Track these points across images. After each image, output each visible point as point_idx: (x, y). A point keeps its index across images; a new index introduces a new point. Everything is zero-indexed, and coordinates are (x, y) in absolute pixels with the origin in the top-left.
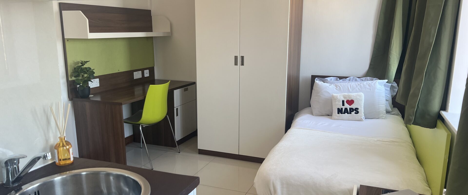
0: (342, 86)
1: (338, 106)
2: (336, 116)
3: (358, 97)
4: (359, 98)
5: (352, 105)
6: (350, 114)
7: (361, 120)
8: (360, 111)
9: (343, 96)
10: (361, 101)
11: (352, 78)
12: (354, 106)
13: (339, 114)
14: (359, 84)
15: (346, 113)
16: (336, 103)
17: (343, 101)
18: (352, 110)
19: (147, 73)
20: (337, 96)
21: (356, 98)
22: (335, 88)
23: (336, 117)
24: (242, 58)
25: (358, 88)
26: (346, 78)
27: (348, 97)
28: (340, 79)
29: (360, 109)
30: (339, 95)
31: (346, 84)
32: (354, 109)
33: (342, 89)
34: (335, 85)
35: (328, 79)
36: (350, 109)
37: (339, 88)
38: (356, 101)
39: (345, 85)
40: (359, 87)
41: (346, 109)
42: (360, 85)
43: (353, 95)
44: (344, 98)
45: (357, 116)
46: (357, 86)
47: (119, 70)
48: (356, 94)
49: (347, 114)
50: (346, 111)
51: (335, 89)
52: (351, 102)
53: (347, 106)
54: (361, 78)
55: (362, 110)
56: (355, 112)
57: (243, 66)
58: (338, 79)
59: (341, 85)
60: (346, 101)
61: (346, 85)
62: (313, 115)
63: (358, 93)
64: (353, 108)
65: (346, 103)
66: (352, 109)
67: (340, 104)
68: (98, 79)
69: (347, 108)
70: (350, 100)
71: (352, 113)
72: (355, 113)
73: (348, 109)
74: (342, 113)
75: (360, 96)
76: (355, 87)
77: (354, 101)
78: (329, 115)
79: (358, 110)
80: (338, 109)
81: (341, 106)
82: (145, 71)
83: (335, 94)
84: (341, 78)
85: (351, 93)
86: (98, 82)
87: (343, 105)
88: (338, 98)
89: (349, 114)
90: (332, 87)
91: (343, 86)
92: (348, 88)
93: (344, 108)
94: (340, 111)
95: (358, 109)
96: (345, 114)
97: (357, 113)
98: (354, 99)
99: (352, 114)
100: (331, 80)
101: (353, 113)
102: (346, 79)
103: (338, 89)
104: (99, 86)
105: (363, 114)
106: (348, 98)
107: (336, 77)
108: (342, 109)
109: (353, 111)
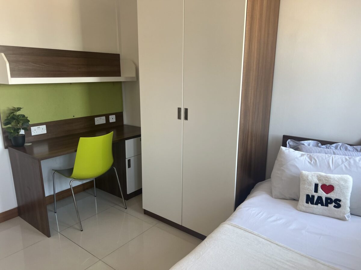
0: (319, 160)
1: (307, 191)
2: (303, 205)
3: (342, 183)
4: (344, 184)
5: (331, 193)
6: (326, 206)
7: (343, 219)
8: (343, 204)
9: (317, 176)
10: (347, 188)
11: (340, 146)
12: (333, 196)
13: (308, 203)
14: (346, 159)
15: (319, 205)
16: (305, 186)
17: (316, 186)
18: (329, 201)
19: (112, 119)
20: (307, 176)
21: (338, 183)
22: (309, 162)
23: (303, 208)
24: (186, 110)
25: (345, 166)
26: (331, 143)
27: (326, 180)
28: (322, 145)
29: (344, 201)
30: (311, 175)
31: (326, 157)
32: (333, 200)
33: (318, 164)
34: (309, 156)
35: (305, 143)
36: (327, 199)
37: (314, 161)
38: (337, 188)
39: (324, 158)
40: (346, 164)
41: (320, 198)
42: (350, 162)
43: (334, 178)
44: (318, 181)
45: (338, 211)
46: (343, 162)
47: (74, 116)
48: (339, 176)
49: (322, 205)
50: (319, 201)
51: (307, 162)
52: (328, 188)
53: (321, 193)
54: (354, 146)
55: (346, 203)
56: (334, 204)
57: (186, 121)
58: (319, 145)
59: (317, 157)
60: (321, 185)
61: (326, 159)
62: (272, 197)
63: (342, 175)
64: (332, 198)
65: (321, 188)
66: (330, 199)
67: (311, 189)
68: (45, 126)
69: (322, 196)
70: (328, 184)
71: (329, 205)
72: (335, 206)
73: (323, 198)
74: (312, 203)
75: (346, 181)
76: (340, 164)
77: (335, 188)
78: (295, 200)
79: (340, 203)
80: (308, 196)
81: (312, 192)
82: (110, 116)
83: (306, 172)
84: (324, 143)
85: (332, 172)
86: (44, 129)
87: (316, 191)
88: (309, 179)
89: (324, 206)
90: (303, 159)
91: (320, 158)
92: (329, 164)
93: (316, 195)
94: (310, 199)
95: (340, 201)
96: (317, 205)
97: (338, 206)
98: (334, 184)
99: (328, 207)
100: (309, 145)
101: (331, 206)
102: (332, 145)
103: (312, 162)
104: (46, 133)
105: (349, 209)
106: (324, 181)
107: (316, 141)
108: (313, 196)
109: (331, 203)
